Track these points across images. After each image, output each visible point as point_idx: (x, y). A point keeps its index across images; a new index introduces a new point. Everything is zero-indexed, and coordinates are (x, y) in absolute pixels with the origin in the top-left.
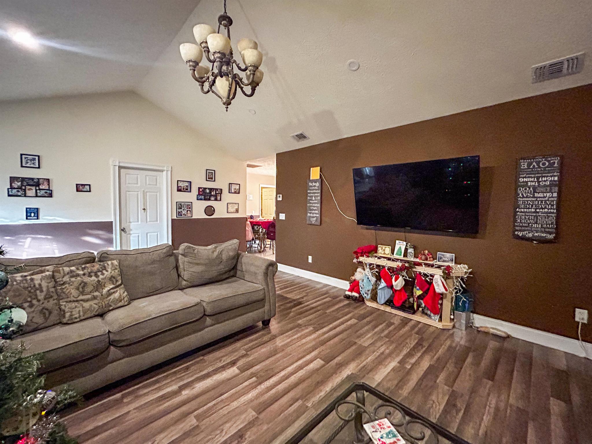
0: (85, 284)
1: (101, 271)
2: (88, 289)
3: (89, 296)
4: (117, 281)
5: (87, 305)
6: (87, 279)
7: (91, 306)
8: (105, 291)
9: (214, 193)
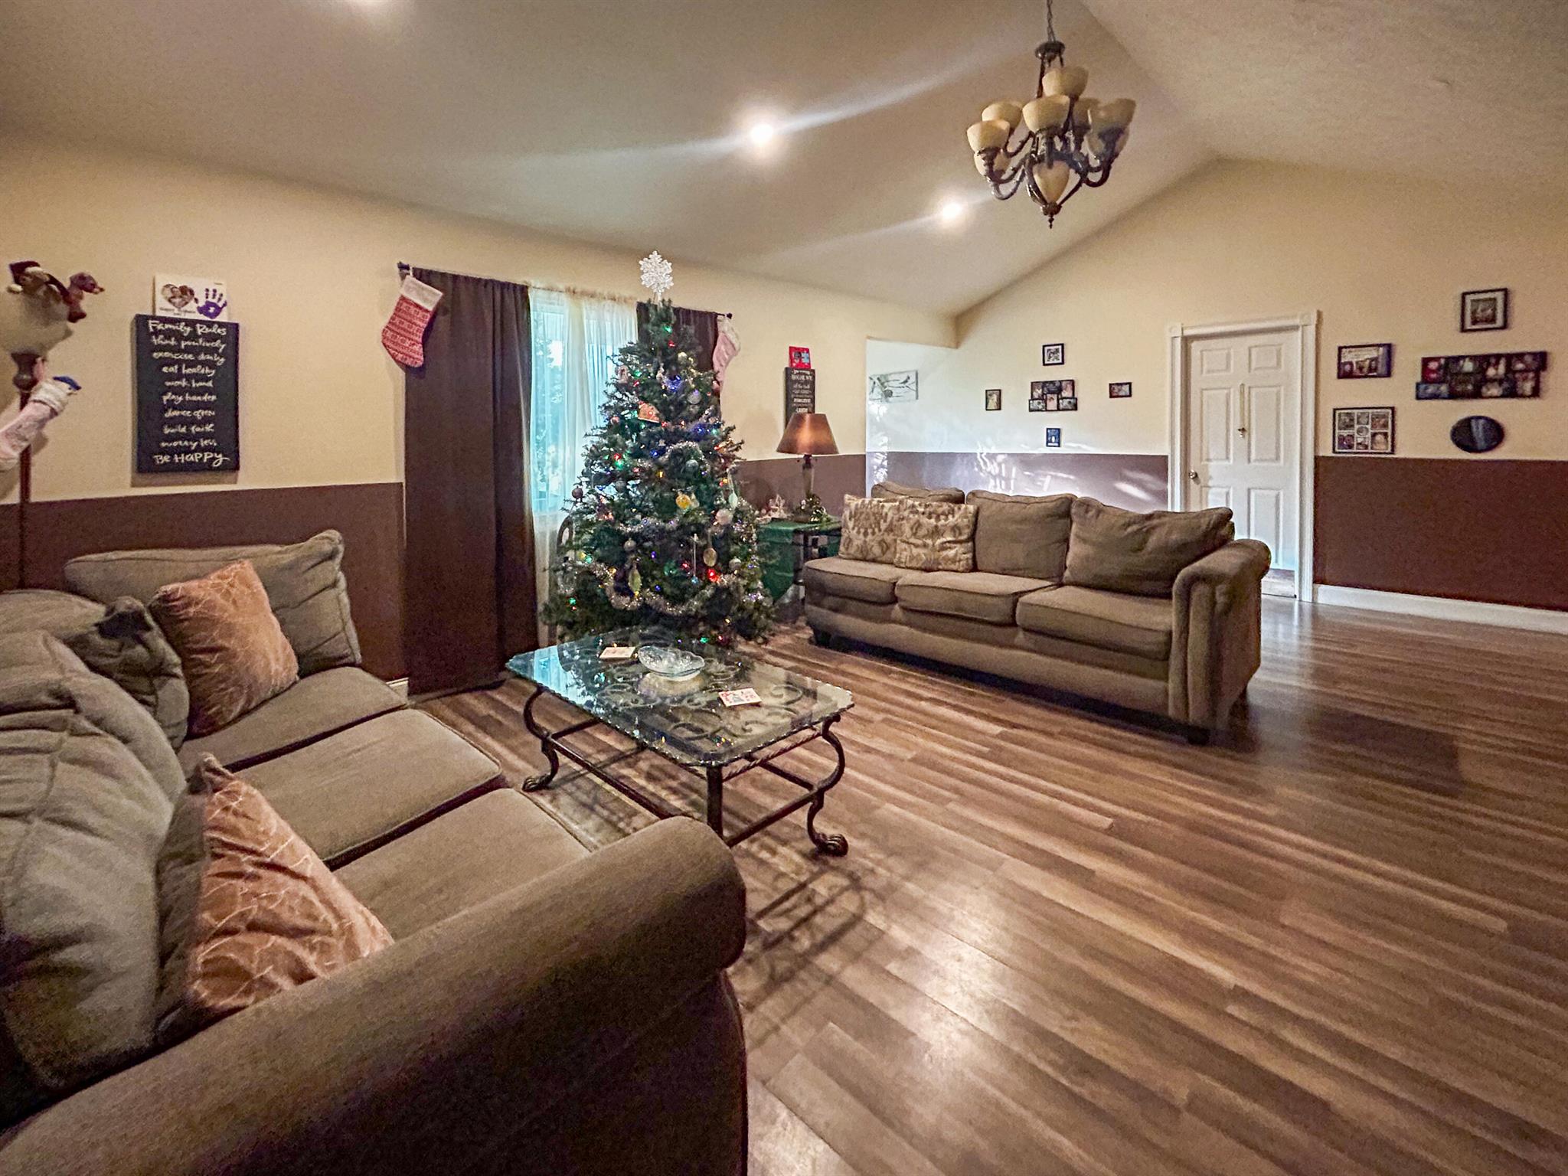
0: (919, 525)
1: (947, 516)
2: (922, 532)
3: (919, 542)
4: (960, 534)
5: (915, 551)
6: (924, 520)
7: (919, 555)
8: (939, 542)
9: (1502, 369)
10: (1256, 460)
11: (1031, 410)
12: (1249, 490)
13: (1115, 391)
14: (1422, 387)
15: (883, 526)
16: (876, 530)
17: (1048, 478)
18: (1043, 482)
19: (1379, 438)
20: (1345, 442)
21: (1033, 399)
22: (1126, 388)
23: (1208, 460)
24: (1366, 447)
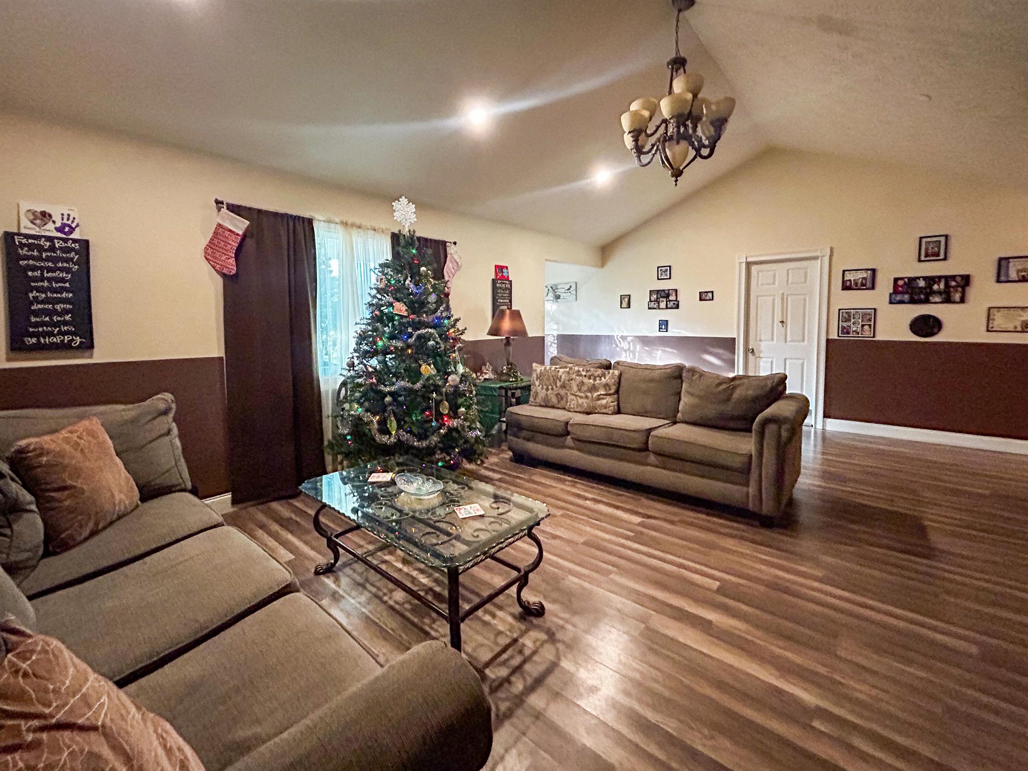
0: (583, 383)
1: (600, 378)
2: (585, 388)
3: (583, 395)
4: (610, 389)
5: (580, 401)
6: (586, 380)
7: (583, 403)
8: (596, 394)
9: (942, 286)
10: (791, 341)
11: (649, 308)
12: (785, 359)
13: (703, 297)
14: (893, 296)
15: (559, 384)
16: (554, 387)
17: (660, 352)
18: (656, 354)
19: (866, 327)
20: (845, 331)
21: (650, 301)
22: (710, 295)
23: (760, 340)
24: (858, 333)
